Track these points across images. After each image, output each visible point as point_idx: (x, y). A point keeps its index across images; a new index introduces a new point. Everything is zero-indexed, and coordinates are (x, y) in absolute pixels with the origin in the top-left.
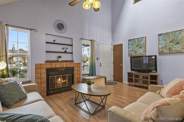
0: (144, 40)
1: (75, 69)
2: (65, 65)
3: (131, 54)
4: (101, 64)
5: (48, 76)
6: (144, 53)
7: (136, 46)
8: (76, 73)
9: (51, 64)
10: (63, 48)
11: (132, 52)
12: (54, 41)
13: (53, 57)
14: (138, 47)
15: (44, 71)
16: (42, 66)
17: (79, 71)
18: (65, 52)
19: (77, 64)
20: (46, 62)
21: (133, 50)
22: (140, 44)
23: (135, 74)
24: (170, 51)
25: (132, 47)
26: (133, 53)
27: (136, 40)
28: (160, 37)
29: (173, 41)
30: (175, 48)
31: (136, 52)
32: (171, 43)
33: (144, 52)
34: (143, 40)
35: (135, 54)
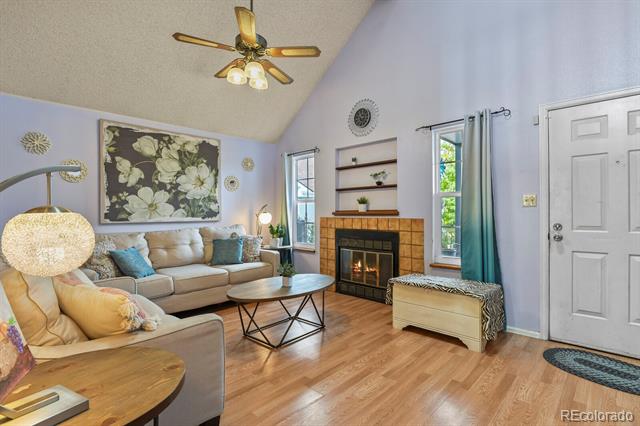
1: (404, 238)
2: (372, 224)
4: (562, 233)
5: (339, 248)
8: (408, 253)
9: (343, 219)
10: (375, 175)
12: (354, 160)
13: (351, 202)
15: (332, 235)
16: (329, 223)
17: (419, 248)
18: (380, 185)
19: (409, 222)
20: (337, 213)
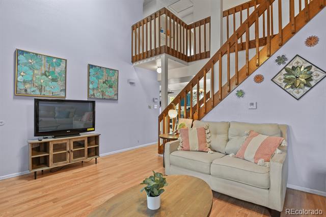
0: (63, 65)
3: (26, 90)
6: (62, 94)
7: (43, 74)
11: (27, 86)
14: (47, 76)
21: (31, 82)
22: (54, 72)
23: (55, 143)
24: (103, 95)
25: (31, 72)
26: (32, 89)
27: (43, 58)
28: (91, 70)
29: (107, 82)
30: (108, 92)
31: (41, 89)
32: (105, 84)
33: (61, 91)
34: (60, 65)
35: (38, 93)
